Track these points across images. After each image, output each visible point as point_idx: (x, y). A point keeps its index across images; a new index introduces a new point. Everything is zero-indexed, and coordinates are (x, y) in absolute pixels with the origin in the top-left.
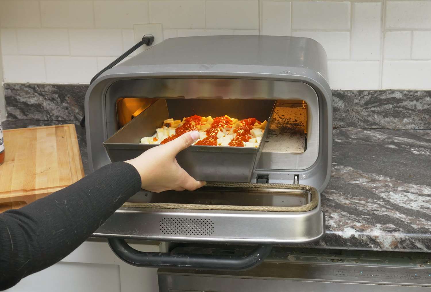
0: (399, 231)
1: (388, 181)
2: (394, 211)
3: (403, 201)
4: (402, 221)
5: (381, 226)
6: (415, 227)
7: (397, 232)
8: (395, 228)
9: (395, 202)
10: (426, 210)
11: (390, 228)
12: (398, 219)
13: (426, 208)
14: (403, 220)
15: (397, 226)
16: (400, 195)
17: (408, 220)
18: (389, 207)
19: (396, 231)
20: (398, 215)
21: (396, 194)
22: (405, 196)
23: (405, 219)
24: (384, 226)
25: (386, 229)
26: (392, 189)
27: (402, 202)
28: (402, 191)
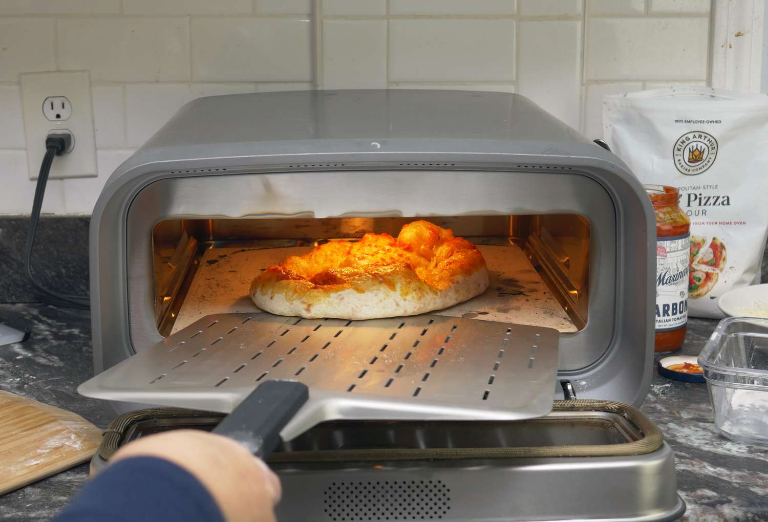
0: (729, 502)
1: (652, 400)
2: (697, 461)
3: (704, 439)
4: (724, 481)
5: (687, 496)
6: (760, 492)
7: (727, 504)
8: (719, 498)
9: (689, 443)
10: (763, 455)
11: (709, 498)
12: (714, 478)
13: (761, 452)
14: (725, 478)
15: (721, 494)
16: (693, 428)
17: (736, 479)
18: (683, 454)
19: (724, 504)
20: (710, 470)
21: (683, 427)
22: (705, 429)
23: (730, 476)
24: (693, 494)
25: (700, 499)
26: (668, 416)
27: (703, 441)
28: (692, 419)
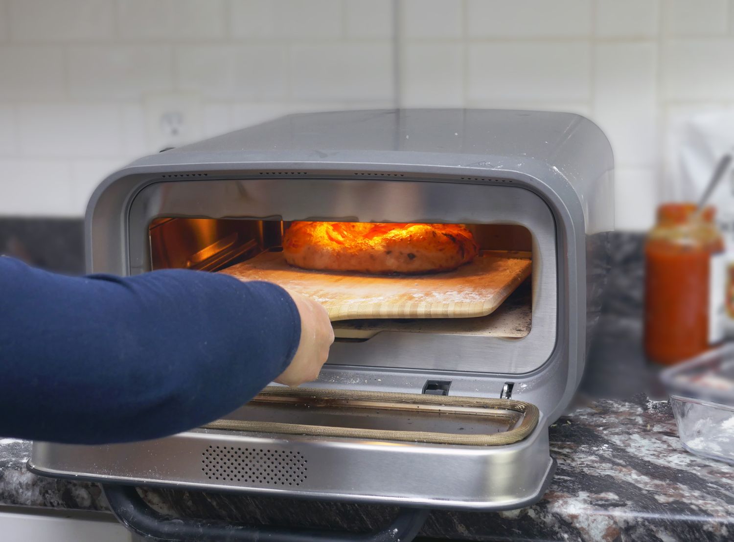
0: (624, 505)
1: (638, 413)
2: (628, 469)
3: (655, 451)
4: (636, 487)
5: (588, 496)
6: (662, 500)
7: (620, 507)
8: (617, 501)
9: (636, 453)
10: (699, 468)
11: (607, 500)
12: (630, 484)
13: (699, 466)
14: (640, 486)
15: (623, 498)
16: (654, 440)
17: (650, 487)
18: (621, 462)
19: (618, 507)
20: (633, 476)
21: (645, 438)
22: (664, 442)
23: (646, 484)
24: (594, 496)
25: (597, 501)
26: (639, 428)
27: (652, 452)
28: (660, 433)
